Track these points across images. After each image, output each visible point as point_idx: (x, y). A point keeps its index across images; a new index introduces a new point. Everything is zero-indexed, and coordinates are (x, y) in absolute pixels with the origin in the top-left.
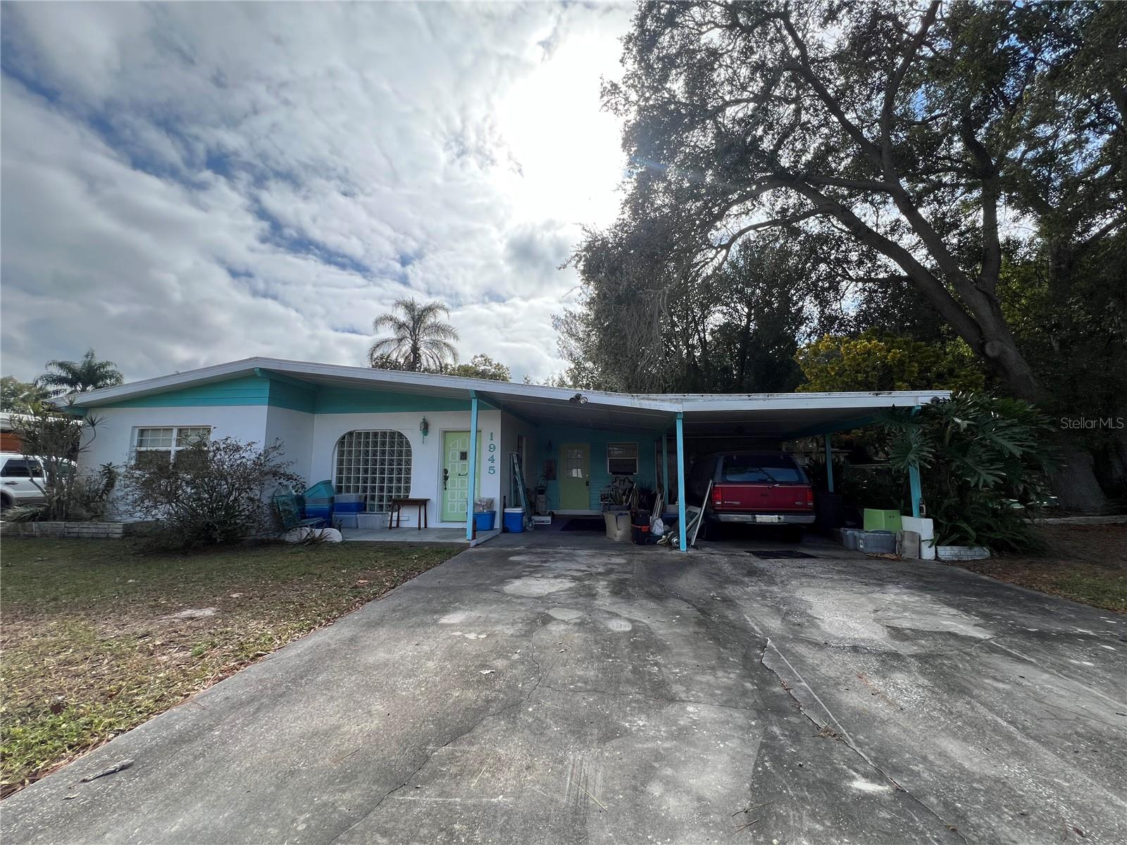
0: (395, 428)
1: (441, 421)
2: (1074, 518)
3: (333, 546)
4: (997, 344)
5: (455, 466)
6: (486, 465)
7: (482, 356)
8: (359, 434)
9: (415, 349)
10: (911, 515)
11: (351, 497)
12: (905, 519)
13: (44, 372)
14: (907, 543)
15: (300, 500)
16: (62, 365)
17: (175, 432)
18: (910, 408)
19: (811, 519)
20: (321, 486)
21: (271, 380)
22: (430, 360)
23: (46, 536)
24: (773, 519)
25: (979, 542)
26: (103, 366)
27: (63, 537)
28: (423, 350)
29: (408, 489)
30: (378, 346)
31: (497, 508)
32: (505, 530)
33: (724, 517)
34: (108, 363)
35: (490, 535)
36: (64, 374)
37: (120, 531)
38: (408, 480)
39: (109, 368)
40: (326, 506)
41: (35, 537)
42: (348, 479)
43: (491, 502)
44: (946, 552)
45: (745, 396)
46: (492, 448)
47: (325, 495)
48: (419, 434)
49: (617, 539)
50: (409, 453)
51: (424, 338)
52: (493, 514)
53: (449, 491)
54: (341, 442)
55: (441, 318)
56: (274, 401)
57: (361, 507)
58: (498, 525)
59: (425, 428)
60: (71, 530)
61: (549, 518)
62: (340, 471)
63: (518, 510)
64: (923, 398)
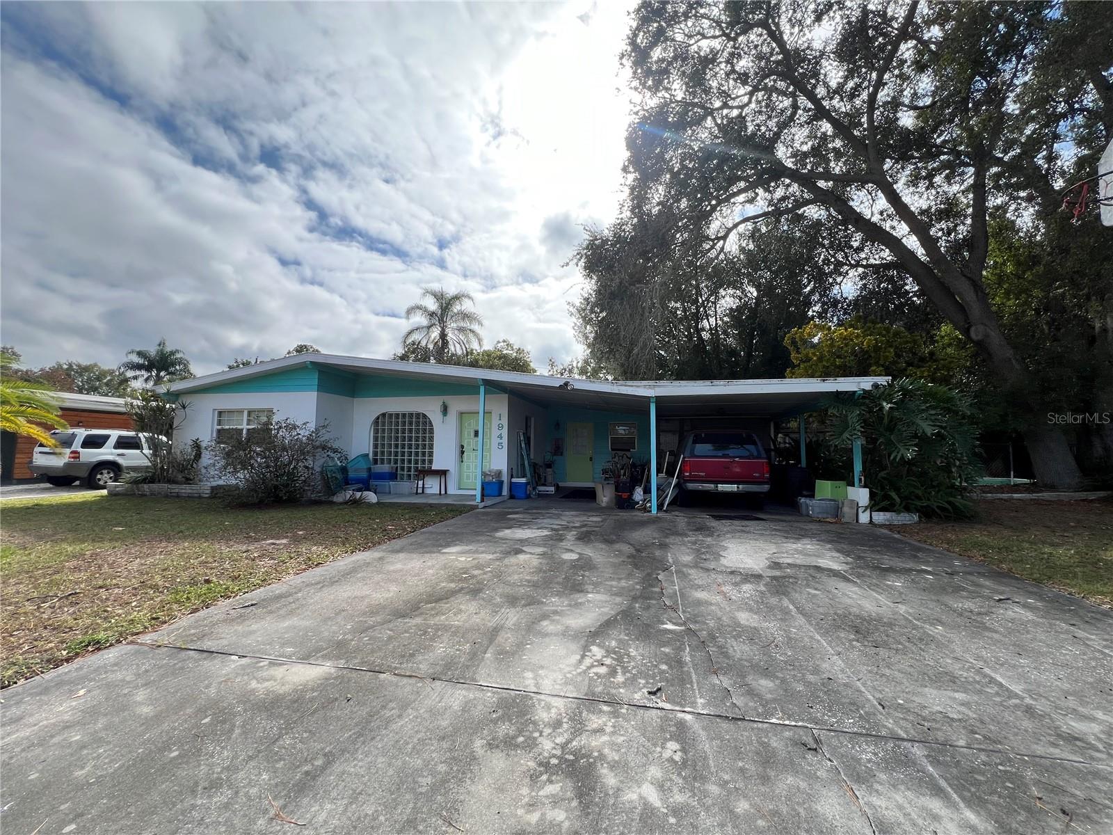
0: (420, 411)
1: (458, 404)
2: (1045, 494)
3: (370, 505)
4: (981, 328)
5: (469, 442)
6: (495, 441)
7: (504, 341)
8: (391, 415)
9: (443, 336)
10: (853, 485)
11: (385, 468)
12: (849, 488)
13: (126, 360)
14: (846, 509)
15: (344, 470)
16: (140, 354)
17: (246, 413)
18: (855, 392)
19: (766, 488)
20: (360, 459)
21: (319, 371)
22: (457, 345)
23: (155, 495)
24: (733, 488)
25: (908, 509)
26: (172, 353)
27: (167, 496)
28: (451, 336)
29: (431, 462)
30: (410, 333)
31: (505, 478)
32: (512, 497)
33: (691, 486)
34: (177, 351)
35: (498, 499)
36: (141, 361)
37: (208, 492)
38: (431, 454)
39: (178, 356)
40: (364, 475)
41: (145, 495)
42: (383, 453)
43: (499, 473)
44: (880, 517)
45: (708, 383)
46: (500, 427)
47: (363, 465)
48: (440, 415)
49: (604, 505)
50: (431, 431)
51: (451, 326)
52: (501, 483)
53: (465, 464)
54: (376, 422)
55: (466, 306)
56: (322, 388)
57: (393, 476)
58: (505, 492)
59: (445, 410)
60: (173, 491)
61: (553, 489)
62: (376, 446)
63: (523, 480)
64: (865, 383)
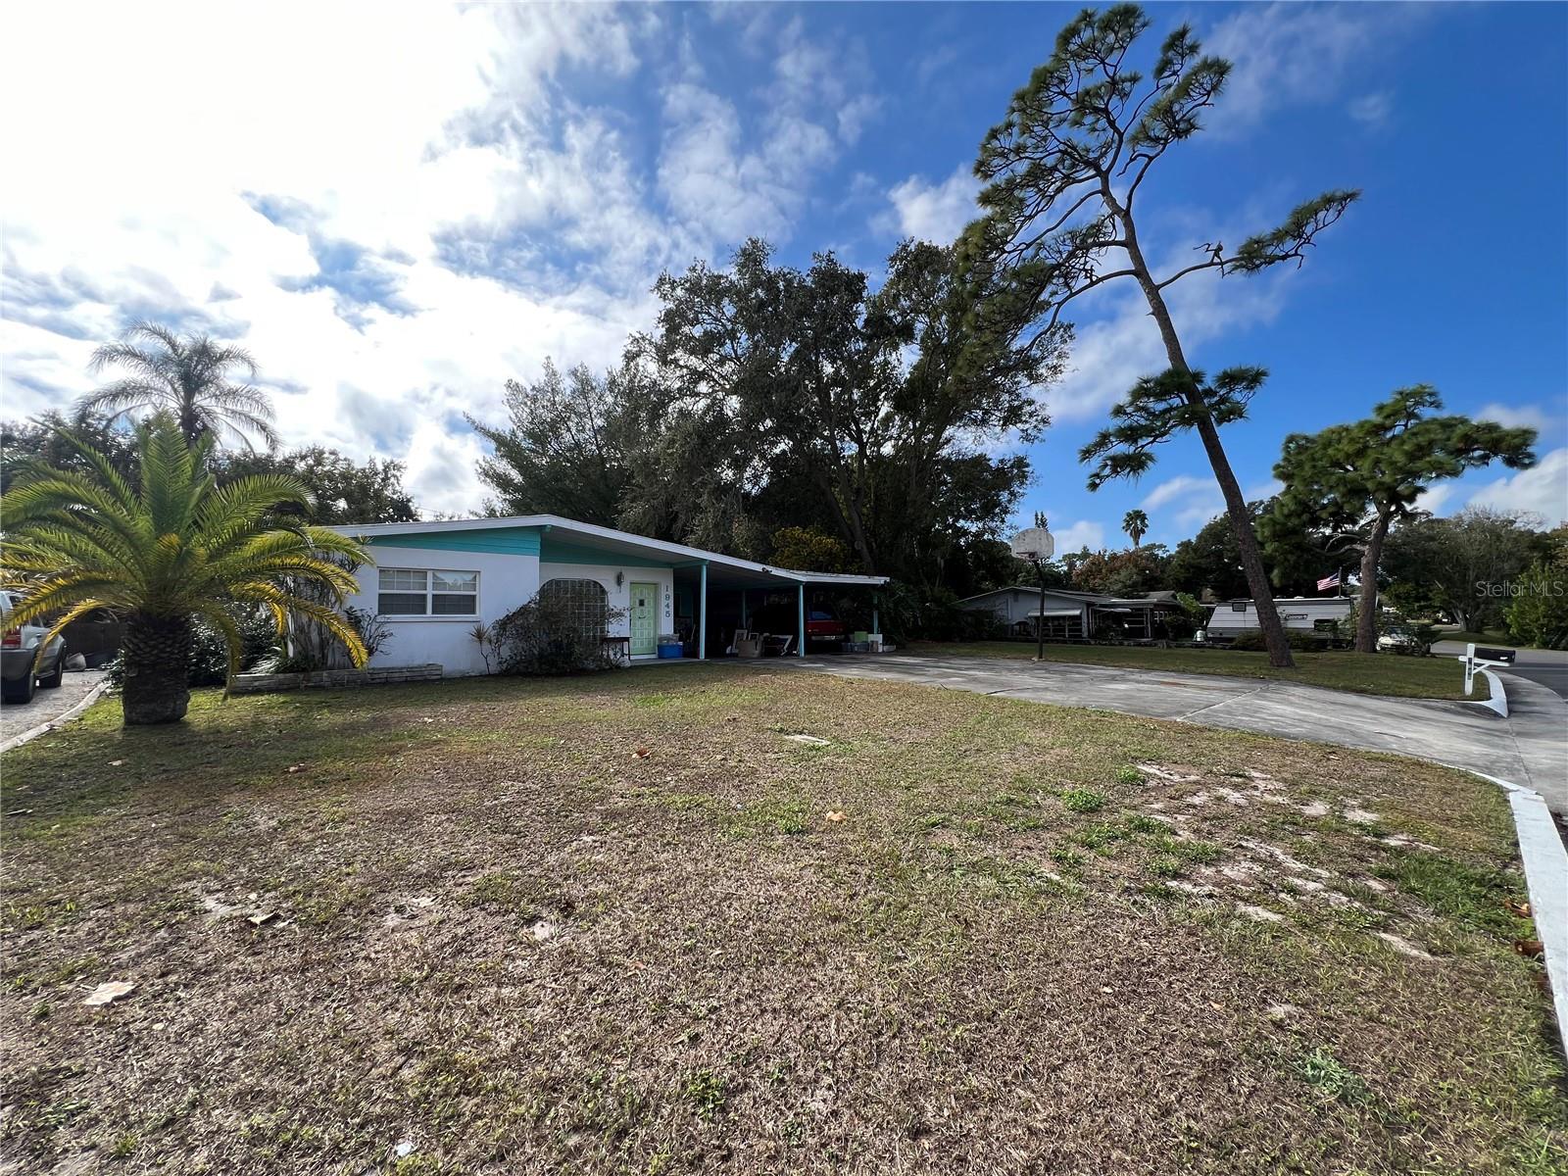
0: (592, 579)
5: (636, 611)
8: (559, 583)
10: (873, 633)
14: (874, 645)
17: (430, 575)
18: (876, 585)
29: (607, 630)
38: (607, 623)
46: (668, 597)
48: (614, 585)
50: (604, 596)
54: (543, 589)
59: (619, 581)
64: (880, 580)
